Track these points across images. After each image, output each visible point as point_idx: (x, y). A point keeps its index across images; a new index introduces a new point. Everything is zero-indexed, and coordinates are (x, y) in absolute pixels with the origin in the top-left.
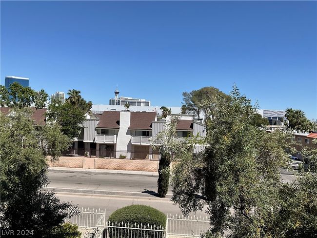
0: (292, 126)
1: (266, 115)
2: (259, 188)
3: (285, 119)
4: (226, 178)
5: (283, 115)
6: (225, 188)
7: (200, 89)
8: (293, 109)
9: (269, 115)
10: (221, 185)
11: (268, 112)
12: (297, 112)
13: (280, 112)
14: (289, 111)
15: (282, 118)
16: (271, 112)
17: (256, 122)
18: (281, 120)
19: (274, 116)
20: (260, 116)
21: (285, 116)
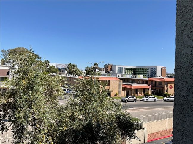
0: (71, 73)
1: (58, 67)
2: (45, 111)
3: (67, 69)
4: (22, 108)
5: (66, 67)
6: (22, 114)
7: (15, 48)
8: (71, 64)
9: (59, 67)
10: (19, 113)
11: (59, 65)
12: (73, 65)
13: (65, 65)
14: (70, 64)
15: (66, 68)
16: (60, 65)
17: (52, 71)
18: (66, 69)
19: (62, 67)
20: (54, 67)
21: (68, 67)
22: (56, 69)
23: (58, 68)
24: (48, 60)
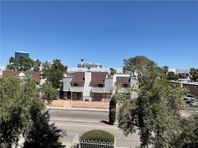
0: (194, 79)
2: (168, 121)
8: (195, 69)
10: (146, 119)
11: (179, 70)
13: (187, 70)
14: (192, 69)
18: (187, 75)
19: (183, 73)
21: (190, 73)
22: (176, 75)
23: (178, 74)
24: (167, 66)
